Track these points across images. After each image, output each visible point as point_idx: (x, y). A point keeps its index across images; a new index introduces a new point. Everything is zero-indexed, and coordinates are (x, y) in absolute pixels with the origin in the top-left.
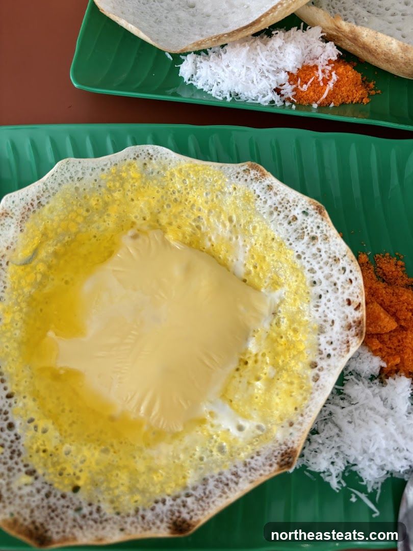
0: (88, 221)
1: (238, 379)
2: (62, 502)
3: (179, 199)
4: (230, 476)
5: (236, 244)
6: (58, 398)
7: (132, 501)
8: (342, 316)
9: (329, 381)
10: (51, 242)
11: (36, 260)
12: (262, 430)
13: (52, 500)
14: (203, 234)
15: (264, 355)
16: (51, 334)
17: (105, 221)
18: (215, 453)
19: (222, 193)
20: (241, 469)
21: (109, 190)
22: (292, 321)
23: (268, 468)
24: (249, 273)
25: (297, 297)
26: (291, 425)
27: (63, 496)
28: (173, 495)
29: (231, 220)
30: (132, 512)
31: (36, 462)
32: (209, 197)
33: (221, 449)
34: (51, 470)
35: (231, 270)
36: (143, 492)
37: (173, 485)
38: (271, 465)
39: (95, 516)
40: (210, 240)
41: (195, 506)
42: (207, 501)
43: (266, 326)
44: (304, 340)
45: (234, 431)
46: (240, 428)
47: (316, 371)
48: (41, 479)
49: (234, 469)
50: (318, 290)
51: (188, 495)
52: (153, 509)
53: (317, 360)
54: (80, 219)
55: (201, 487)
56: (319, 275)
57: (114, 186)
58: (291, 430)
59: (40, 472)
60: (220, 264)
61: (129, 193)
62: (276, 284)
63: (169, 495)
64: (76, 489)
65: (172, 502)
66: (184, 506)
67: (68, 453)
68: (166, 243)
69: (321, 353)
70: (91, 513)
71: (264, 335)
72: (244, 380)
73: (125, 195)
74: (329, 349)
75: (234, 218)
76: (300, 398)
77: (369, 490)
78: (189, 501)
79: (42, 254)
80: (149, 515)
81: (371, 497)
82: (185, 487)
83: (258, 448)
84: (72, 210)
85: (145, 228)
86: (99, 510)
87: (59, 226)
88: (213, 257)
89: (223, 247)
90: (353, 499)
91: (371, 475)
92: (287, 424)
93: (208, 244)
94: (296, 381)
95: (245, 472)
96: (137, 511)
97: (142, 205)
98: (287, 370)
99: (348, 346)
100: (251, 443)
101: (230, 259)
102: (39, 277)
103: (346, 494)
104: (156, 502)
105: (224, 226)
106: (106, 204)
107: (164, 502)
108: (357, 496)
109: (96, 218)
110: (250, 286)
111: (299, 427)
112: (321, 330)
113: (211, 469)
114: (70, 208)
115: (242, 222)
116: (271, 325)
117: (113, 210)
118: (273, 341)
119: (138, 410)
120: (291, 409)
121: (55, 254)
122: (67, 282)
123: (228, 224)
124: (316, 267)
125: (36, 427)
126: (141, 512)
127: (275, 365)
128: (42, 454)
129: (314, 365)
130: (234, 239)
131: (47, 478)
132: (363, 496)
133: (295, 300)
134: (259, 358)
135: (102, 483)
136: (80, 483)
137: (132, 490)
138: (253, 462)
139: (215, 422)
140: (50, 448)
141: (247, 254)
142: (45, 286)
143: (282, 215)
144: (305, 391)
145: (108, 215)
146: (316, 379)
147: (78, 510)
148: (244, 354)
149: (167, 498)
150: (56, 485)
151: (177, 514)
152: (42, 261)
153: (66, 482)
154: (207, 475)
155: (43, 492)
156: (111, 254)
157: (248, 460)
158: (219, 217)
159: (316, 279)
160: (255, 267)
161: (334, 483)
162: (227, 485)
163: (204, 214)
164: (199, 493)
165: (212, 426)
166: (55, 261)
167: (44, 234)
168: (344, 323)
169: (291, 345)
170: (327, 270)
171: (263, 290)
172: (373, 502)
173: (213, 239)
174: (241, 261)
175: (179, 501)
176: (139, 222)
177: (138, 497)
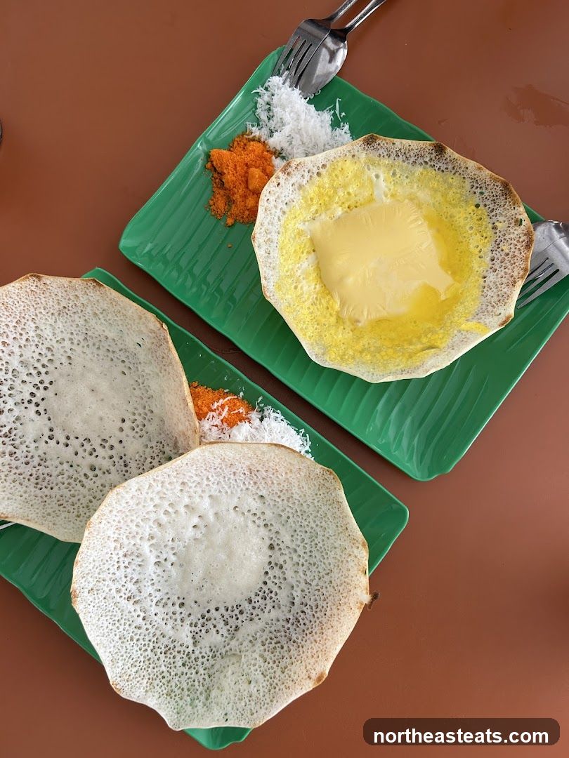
0: (379, 350)
1: (359, 202)
2: (487, 203)
3: (316, 323)
4: (401, 156)
5: (302, 273)
6: (460, 261)
7: (454, 180)
8: (287, 182)
9: (320, 158)
10: (410, 351)
11: (425, 346)
12: (368, 166)
13: (492, 207)
14: (317, 294)
15: (337, 203)
16: (443, 298)
17: (369, 343)
18: (398, 176)
19: (290, 304)
20: (393, 156)
21: (353, 358)
22: (309, 206)
23: (381, 145)
24: (308, 253)
25: (296, 215)
26: (353, 156)
27: (485, 205)
28: (433, 169)
29: (296, 288)
30: (457, 174)
31: (490, 233)
32: (298, 309)
33: (394, 174)
34: (484, 223)
35: (316, 262)
36: (445, 181)
37: (429, 174)
38: (379, 144)
39: (476, 185)
40: (315, 288)
41: (427, 154)
42: (419, 153)
43: (323, 216)
44: (312, 191)
45: (382, 178)
46: (377, 176)
47: (321, 170)
48: (492, 221)
49: (396, 158)
50: (285, 208)
51: (426, 163)
52: (447, 168)
53: (315, 174)
54: (383, 353)
55: (418, 162)
56: (279, 213)
57: (348, 358)
58: (356, 153)
59: (490, 226)
60: (320, 270)
61: (343, 348)
62: (300, 233)
63: (435, 170)
64: (477, 206)
65: (436, 165)
66: (431, 159)
67: (472, 228)
68: (343, 304)
69: (311, 176)
70: (477, 188)
71: (328, 212)
72: (357, 198)
73: (346, 349)
74: (306, 174)
75: (293, 287)
76: (340, 164)
77: (332, 112)
78: (427, 160)
79: (419, 346)
80: (450, 167)
81: (334, 108)
82: (424, 168)
83: (378, 159)
84: (384, 360)
85: (348, 323)
86: (473, 186)
87: (399, 357)
88: (320, 278)
89: (311, 278)
90: (343, 114)
91: (327, 117)
92: (355, 157)
93: (317, 286)
94: (334, 175)
95: (392, 152)
96: (454, 174)
97: (340, 336)
98: (333, 185)
99: (298, 165)
100: (379, 164)
101: (312, 269)
102: (429, 336)
103: (344, 119)
104: (443, 171)
105: (302, 288)
106: (361, 352)
107: (439, 169)
108: (340, 114)
109: (372, 349)
110: (313, 244)
111: (352, 151)
112: (301, 187)
113: (407, 167)
114: (385, 362)
115: (290, 281)
116: (320, 215)
117: (359, 347)
118: (326, 207)
119: (422, 224)
120: (348, 163)
121: (411, 343)
122: (415, 322)
123: (299, 288)
124: (276, 218)
125: (480, 252)
126: (453, 171)
127: (336, 192)
128: (485, 235)
129: (319, 174)
130: (302, 277)
131: (489, 220)
132: (337, 112)
133: (299, 215)
134: (340, 203)
135: (463, 200)
136: (473, 207)
137: (450, 186)
138: (385, 154)
139: (386, 189)
140: (479, 235)
141: (301, 263)
142: (429, 328)
143: (270, 261)
144: (334, 166)
145: (364, 346)
146: (324, 166)
147: (482, 193)
148: (346, 212)
149: (437, 169)
150: (486, 214)
151: (437, 157)
152: (422, 344)
153: (480, 212)
154: (410, 166)
155: (494, 213)
156: (379, 322)
157: (387, 157)
158: (302, 294)
159: (281, 214)
160: (303, 253)
161: (347, 127)
162: (405, 153)
163: (308, 304)
164: (420, 160)
165: (390, 189)
166: (414, 340)
167: (410, 357)
168: (289, 178)
169: (320, 195)
170: (274, 210)
171: (309, 237)
172: (335, 106)
173: (313, 287)
174: (307, 263)
175: (432, 164)
176: (348, 329)
177: (451, 180)
